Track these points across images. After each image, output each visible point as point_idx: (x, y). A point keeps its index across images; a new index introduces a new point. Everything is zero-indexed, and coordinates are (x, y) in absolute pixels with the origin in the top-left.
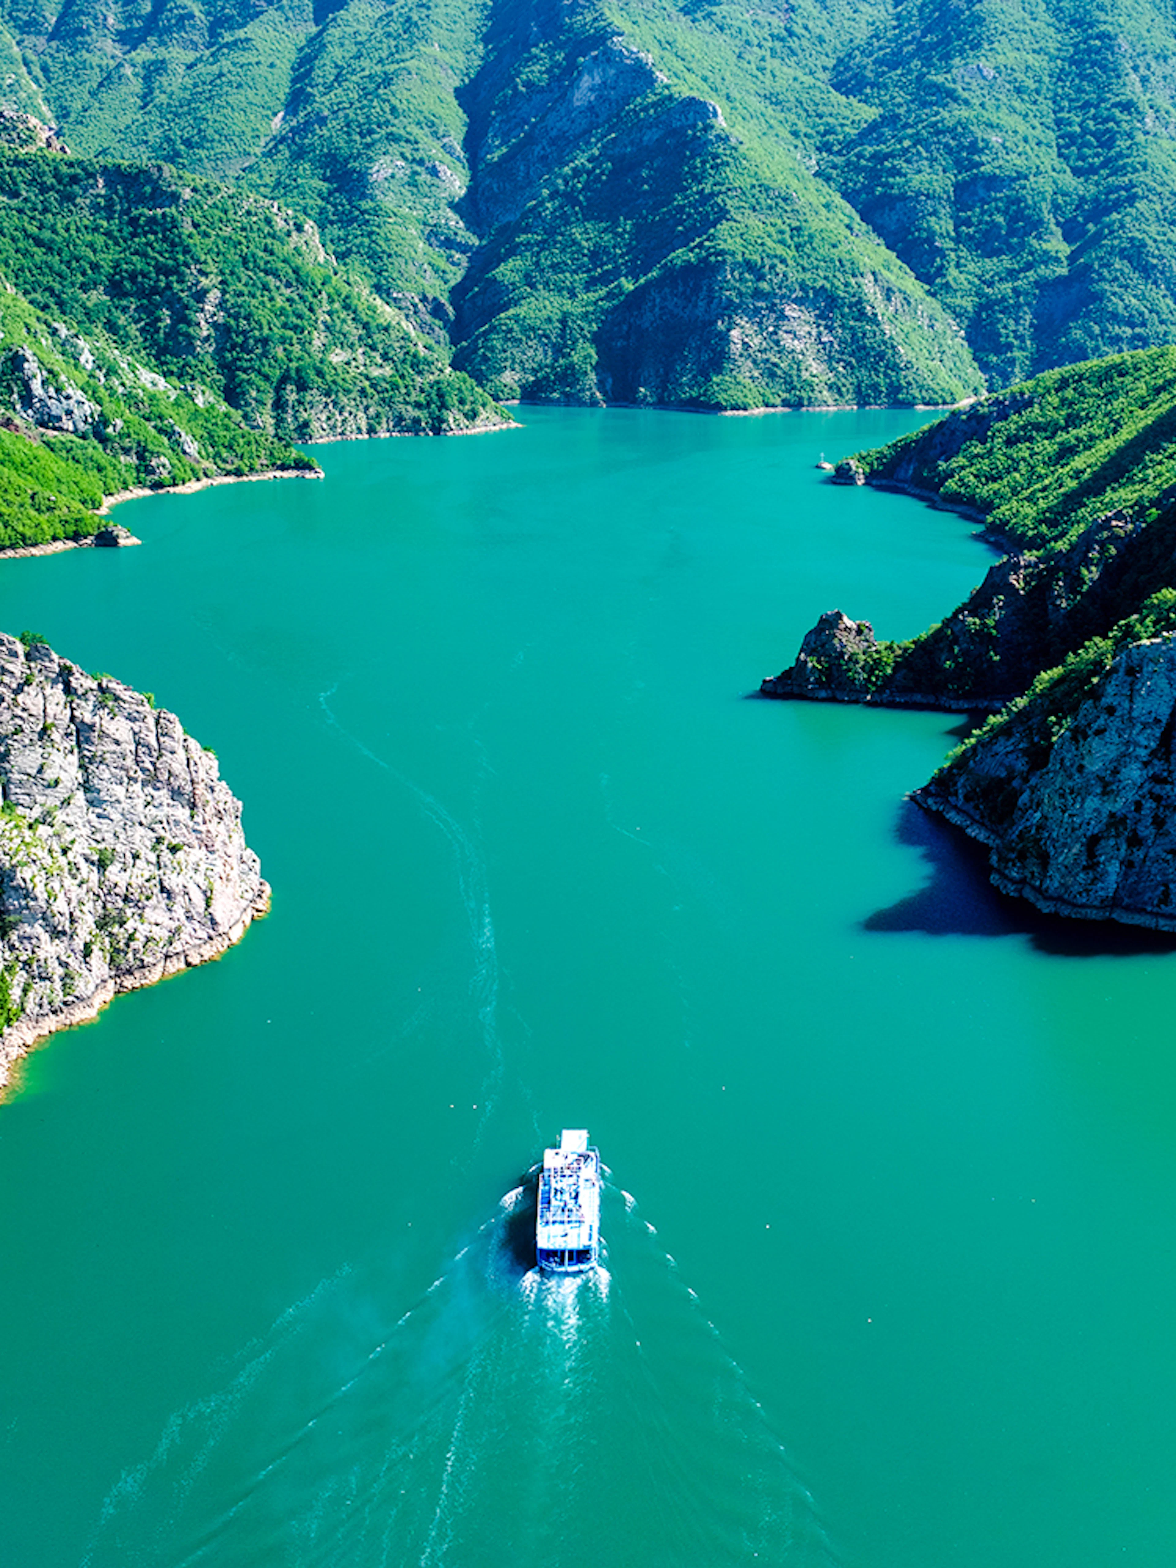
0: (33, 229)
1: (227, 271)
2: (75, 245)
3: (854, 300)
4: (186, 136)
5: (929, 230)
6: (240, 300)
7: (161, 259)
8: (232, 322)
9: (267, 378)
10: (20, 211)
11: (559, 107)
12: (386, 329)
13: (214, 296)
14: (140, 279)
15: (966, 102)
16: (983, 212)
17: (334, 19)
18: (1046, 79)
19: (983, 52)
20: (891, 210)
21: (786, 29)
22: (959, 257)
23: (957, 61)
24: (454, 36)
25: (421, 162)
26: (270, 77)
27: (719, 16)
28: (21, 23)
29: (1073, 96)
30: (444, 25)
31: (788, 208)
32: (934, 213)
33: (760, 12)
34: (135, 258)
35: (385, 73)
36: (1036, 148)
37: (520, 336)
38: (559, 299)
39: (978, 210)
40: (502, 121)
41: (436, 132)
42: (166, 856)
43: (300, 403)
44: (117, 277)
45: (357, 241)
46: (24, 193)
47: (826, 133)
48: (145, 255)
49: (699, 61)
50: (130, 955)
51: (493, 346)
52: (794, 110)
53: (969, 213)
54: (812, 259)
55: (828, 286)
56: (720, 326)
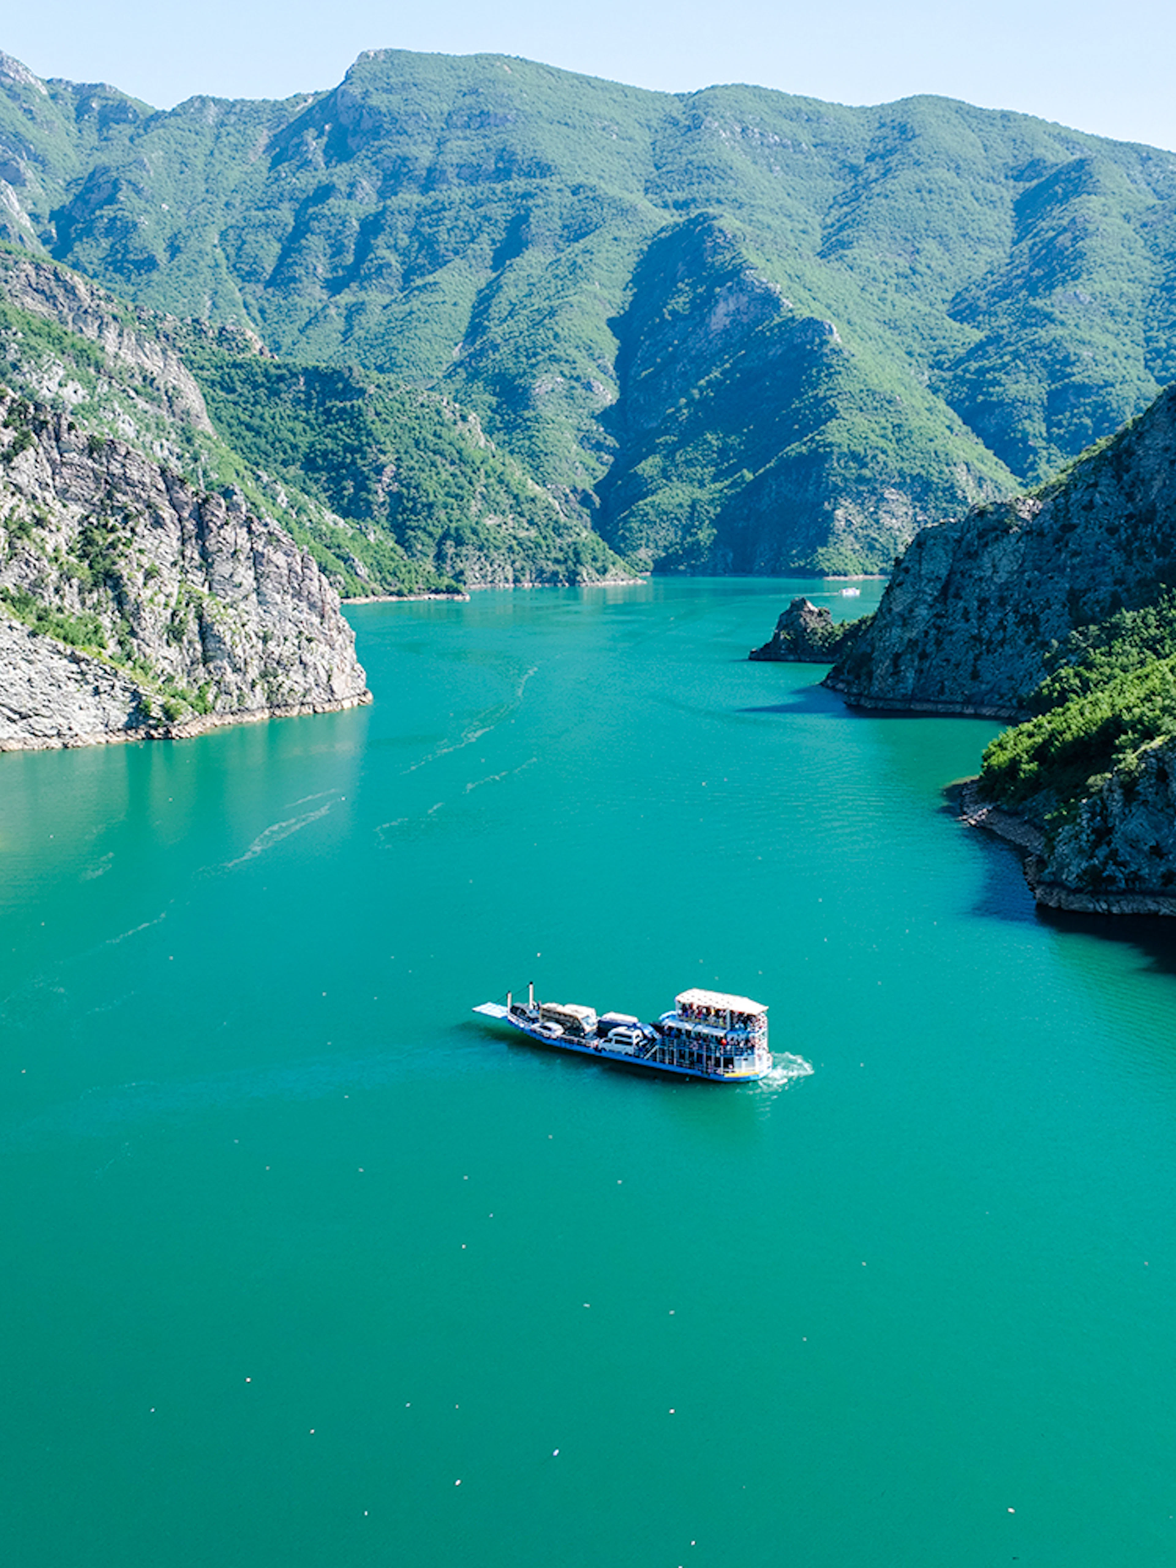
0: (245, 418)
1: (402, 451)
2: (279, 430)
3: (947, 485)
4: (379, 363)
5: (1024, 432)
6: (411, 474)
7: (348, 440)
8: (404, 490)
9: (431, 535)
10: (236, 403)
11: (698, 330)
12: (533, 500)
13: (390, 470)
14: (330, 456)
15: (1062, 323)
16: (1073, 416)
17: (511, 265)
18: (1139, 304)
19: (1081, 280)
20: (990, 415)
21: (911, 268)
22: (1050, 454)
23: (1059, 289)
24: (614, 276)
25: (578, 379)
26: (453, 314)
27: (851, 258)
28: (243, 273)
29: (1162, 318)
30: (605, 268)
31: (892, 409)
32: (1029, 417)
33: (888, 254)
34: (328, 440)
35: (551, 307)
36: (1124, 361)
37: (654, 519)
38: (690, 489)
39: (1068, 414)
40: (650, 344)
41: (592, 355)
42: (304, 643)
43: (457, 555)
44: (312, 455)
45: (519, 443)
46: (239, 389)
47: (939, 353)
48: (335, 437)
49: (824, 292)
50: (279, 696)
51: (631, 528)
52: (910, 334)
53: (1060, 417)
54: (910, 451)
55: (924, 473)
56: (827, 506)
